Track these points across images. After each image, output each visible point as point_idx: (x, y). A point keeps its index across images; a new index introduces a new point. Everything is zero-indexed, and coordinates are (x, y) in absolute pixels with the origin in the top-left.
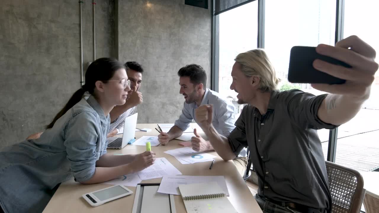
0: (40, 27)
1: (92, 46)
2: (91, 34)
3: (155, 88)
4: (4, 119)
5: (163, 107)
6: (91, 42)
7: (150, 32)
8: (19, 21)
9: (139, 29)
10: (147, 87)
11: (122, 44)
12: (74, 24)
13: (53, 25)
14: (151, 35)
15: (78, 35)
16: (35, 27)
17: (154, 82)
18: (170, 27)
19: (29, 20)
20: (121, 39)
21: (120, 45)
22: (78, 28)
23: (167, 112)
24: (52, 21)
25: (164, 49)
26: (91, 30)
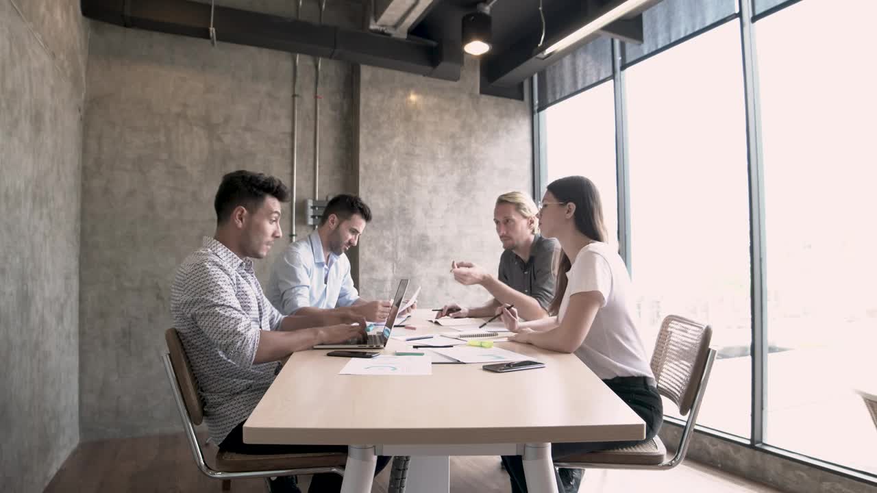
0: (227, 139)
1: (312, 170)
2: (312, 151)
3: (426, 249)
4: (159, 297)
5: (440, 286)
6: (311, 164)
7: (416, 146)
8: (195, 129)
9: (397, 140)
10: (410, 246)
11: (366, 168)
12: (284, 133)
13: (248, 136)
14: (417, 151)
15: (288, 153)
16: (220, 139)
17: (424, 237)
18: (453, 136)
19: (211, 128)
20: (364, 158)
21: (361, 169)
22: (289, 140)
23: (447, 294)
24: (247, 129)
25: (442, 176)
26: (311, 144)
